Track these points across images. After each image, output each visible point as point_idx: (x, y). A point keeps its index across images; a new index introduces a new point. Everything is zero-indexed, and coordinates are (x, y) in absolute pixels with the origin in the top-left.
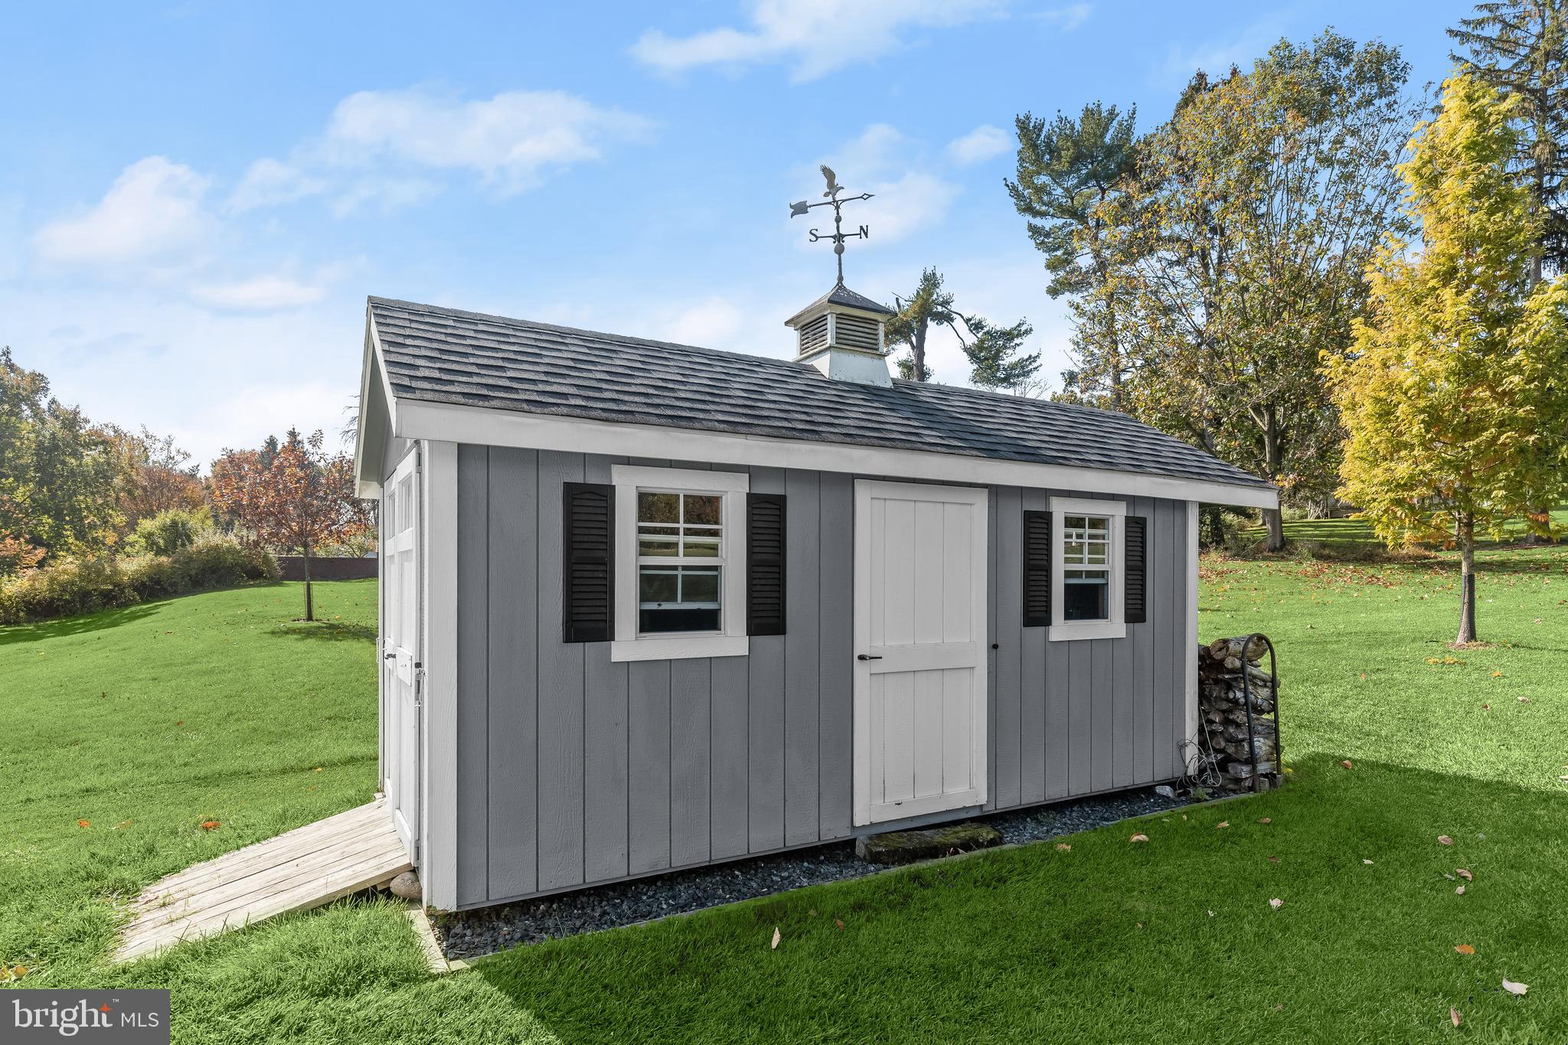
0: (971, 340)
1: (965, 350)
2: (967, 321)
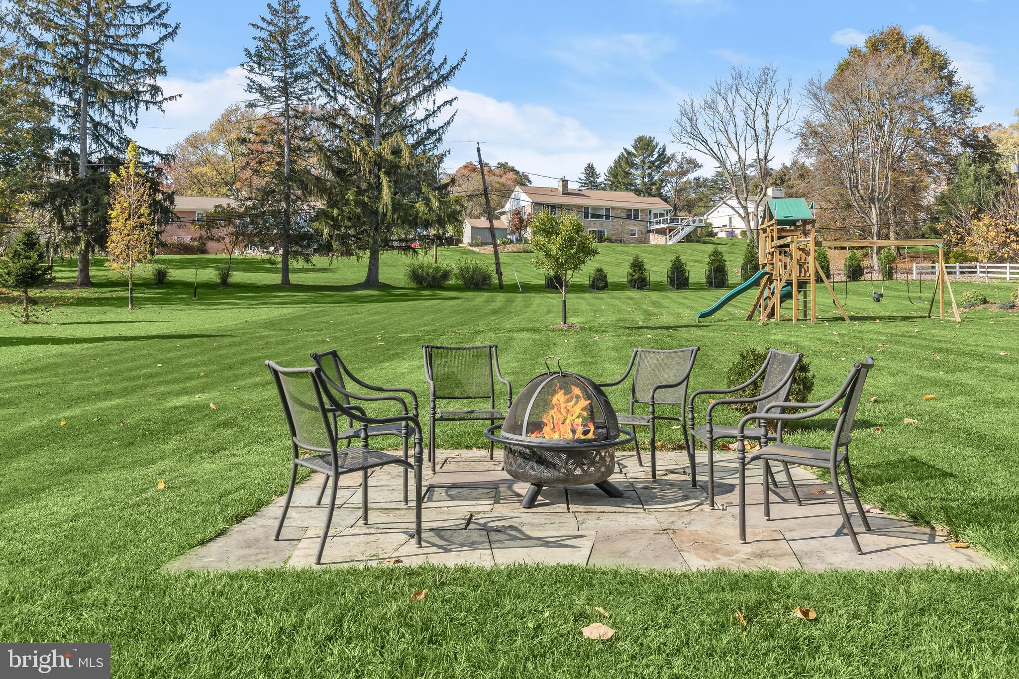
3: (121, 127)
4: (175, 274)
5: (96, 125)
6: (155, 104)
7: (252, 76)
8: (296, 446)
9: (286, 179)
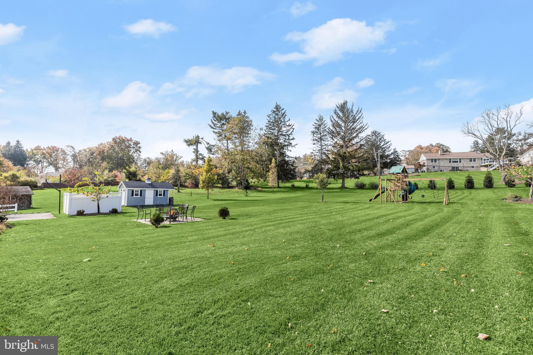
0: (207, 146)
1: (206, 148)
2: (206, 142)
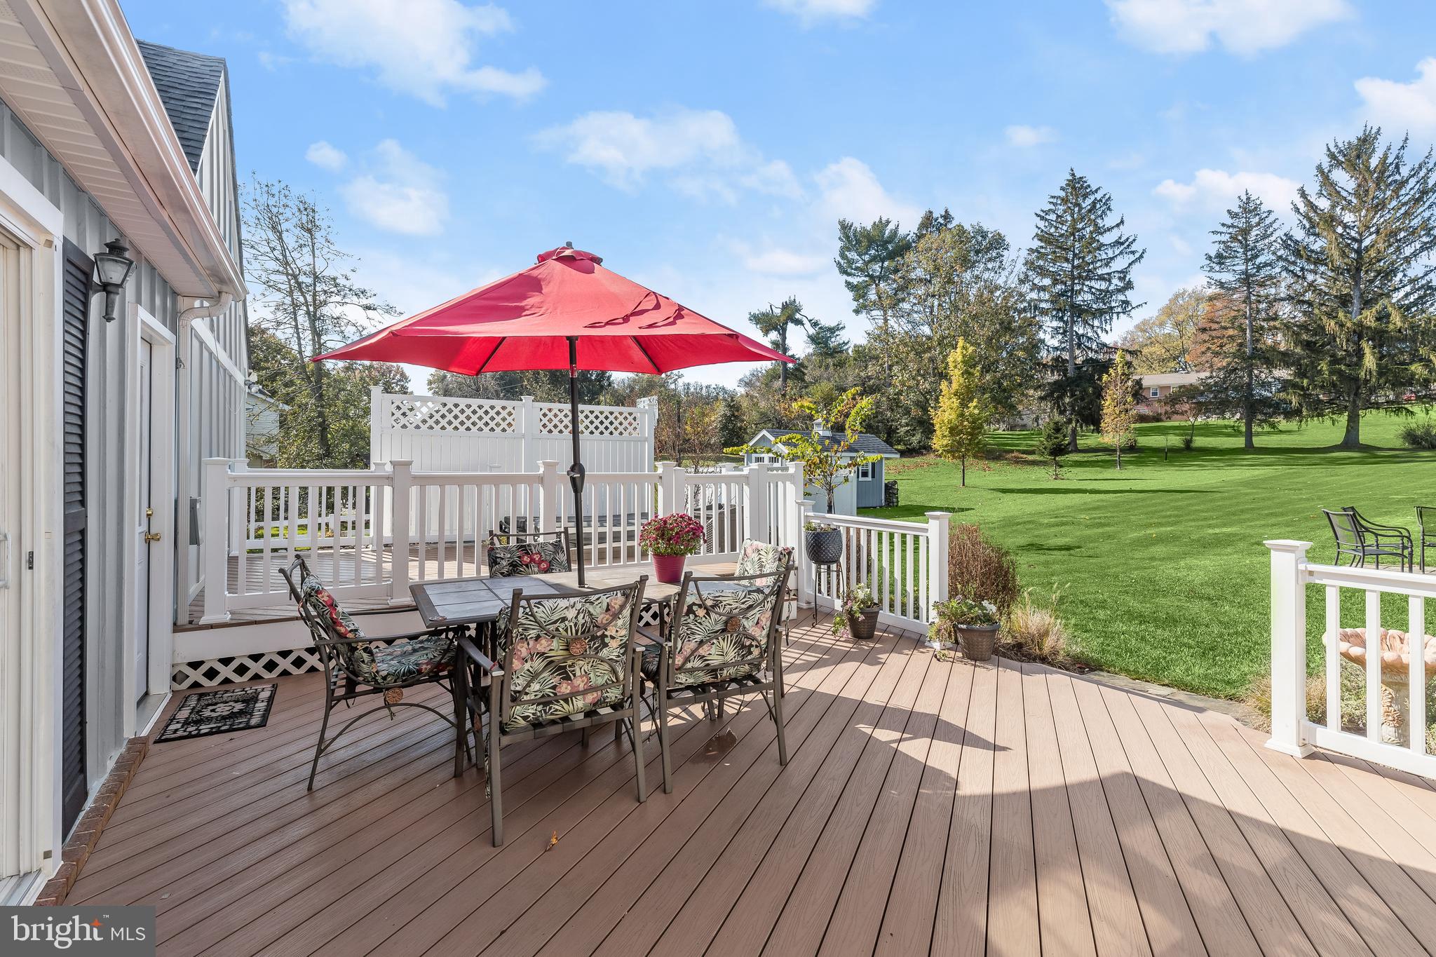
1: (809, 337)
2: (810, 321)
3: (1098, 335)
4: (1143, 441)
5: (1079, 337)
6: (1124, 313)
7: (1211, 274)
8: (1338, 543)
9: (1249, 358)
